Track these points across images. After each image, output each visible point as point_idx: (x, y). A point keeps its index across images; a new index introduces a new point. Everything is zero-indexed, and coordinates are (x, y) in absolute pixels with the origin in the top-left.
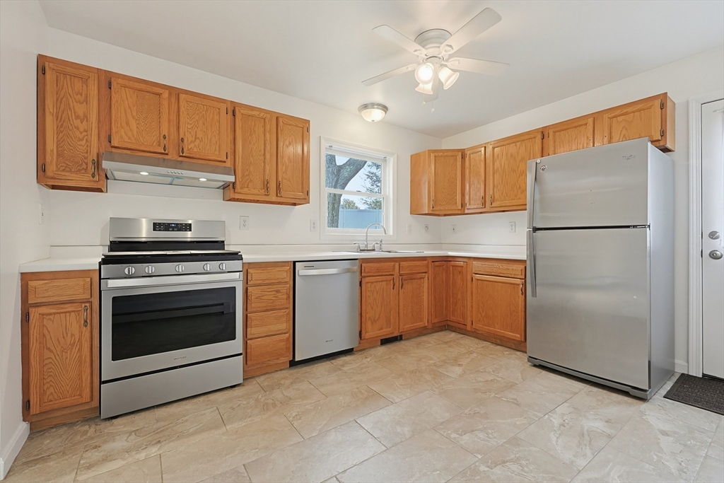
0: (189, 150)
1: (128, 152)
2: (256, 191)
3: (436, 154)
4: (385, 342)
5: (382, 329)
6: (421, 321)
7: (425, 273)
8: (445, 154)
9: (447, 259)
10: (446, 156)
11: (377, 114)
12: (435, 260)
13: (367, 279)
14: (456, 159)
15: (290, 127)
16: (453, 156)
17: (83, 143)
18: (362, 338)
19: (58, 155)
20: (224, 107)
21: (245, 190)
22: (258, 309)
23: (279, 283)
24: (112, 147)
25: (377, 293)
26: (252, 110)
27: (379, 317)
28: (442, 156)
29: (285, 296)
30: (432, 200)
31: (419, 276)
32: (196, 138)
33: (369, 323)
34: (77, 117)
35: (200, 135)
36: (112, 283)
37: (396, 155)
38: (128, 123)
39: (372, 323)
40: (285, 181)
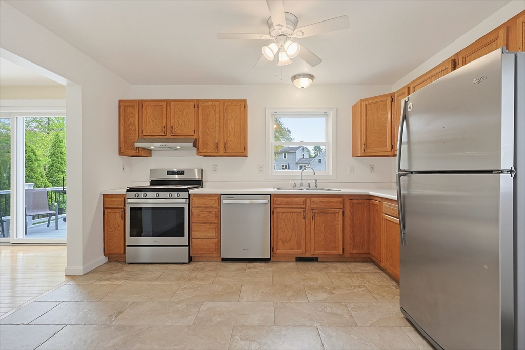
0: (175, 132)
1: (150, 137)
2: (210, 151)
3: (367, 103)
4: (300, 259)
5: (293, 249)
6: (336, 250)
7: (341, 208)
8: (375, 101)
9: (369, 198)
10: (376, 103)
11: (305, 82)
12: (352, 197)
13: (278, 210)
14: (385, 105)
15: (232, 107)
16: (383, 101)
17: (133, 136)
18: (274, 253)
19: (125, 143)
20: (192, 104)
21: (204, 150)
22: (198, 222)
23: (212, 207)
24: (144, 135)
25: (288, 221)
26: (208, 102)
27: (290, 239)
28: (372, 103)
29: (214, 216)
30: (363, 144)
31: (333, 210)
32: (179, 124)
33: (280, 243)
34: (131, 124)
35: (181, 122)
36: (129, 201)
37: (334, 110)
38: (149, 123)
39: (283, 243)
40: (229, 142)
